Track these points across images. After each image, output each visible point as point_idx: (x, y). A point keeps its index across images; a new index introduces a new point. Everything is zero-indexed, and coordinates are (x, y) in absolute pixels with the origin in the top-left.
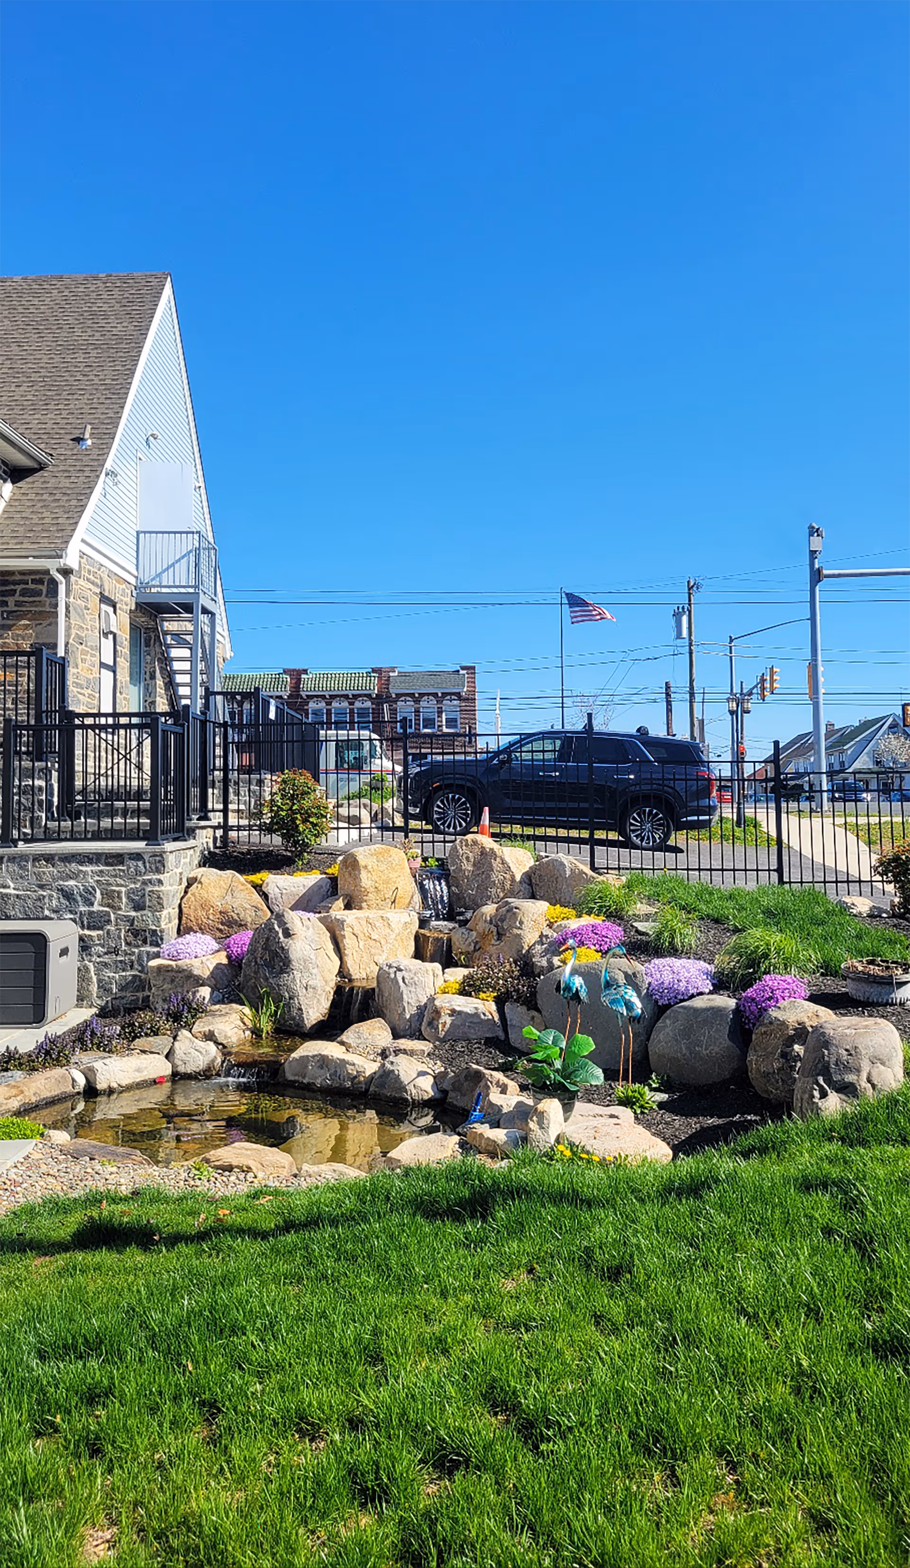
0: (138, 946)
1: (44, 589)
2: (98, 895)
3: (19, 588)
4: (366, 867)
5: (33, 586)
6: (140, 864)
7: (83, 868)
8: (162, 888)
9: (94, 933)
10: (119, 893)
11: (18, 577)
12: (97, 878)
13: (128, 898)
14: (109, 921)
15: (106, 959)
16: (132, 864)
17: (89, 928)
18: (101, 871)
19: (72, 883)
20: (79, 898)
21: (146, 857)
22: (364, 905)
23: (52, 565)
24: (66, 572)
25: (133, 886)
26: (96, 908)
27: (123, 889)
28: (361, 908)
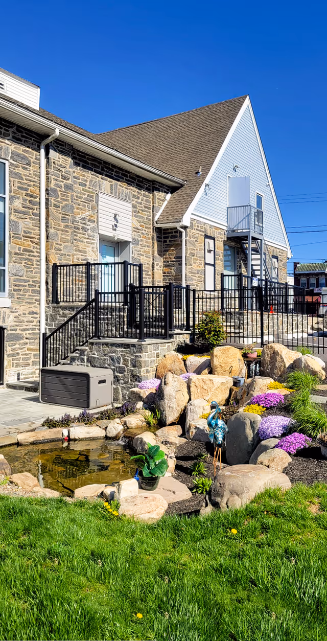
0: (134, 382)
1: (178, 235)
2: (122, 360)
3: (170, 235)
4: (216, 356)
5: (175, 234)
6: (134, 348)
7: (117, 349)
8: (142, 359)
9: (120, 375)
10: (128, 360)
11: (170, 231)
12: (121, 353)
13: (131, 362)
14: (125, 371)
15: (124, 386)
16: (132, 348)
17: (119, 373)
18: (123, 351)
19: (114, 354)
20: (116, 361)
21: (137, 346)
22: (216, 373)
23: (178, 225)
24: (185, 228)
25: (132, 357)
26: (121, 365)
27: (129, 359)
28: (214, 374)
